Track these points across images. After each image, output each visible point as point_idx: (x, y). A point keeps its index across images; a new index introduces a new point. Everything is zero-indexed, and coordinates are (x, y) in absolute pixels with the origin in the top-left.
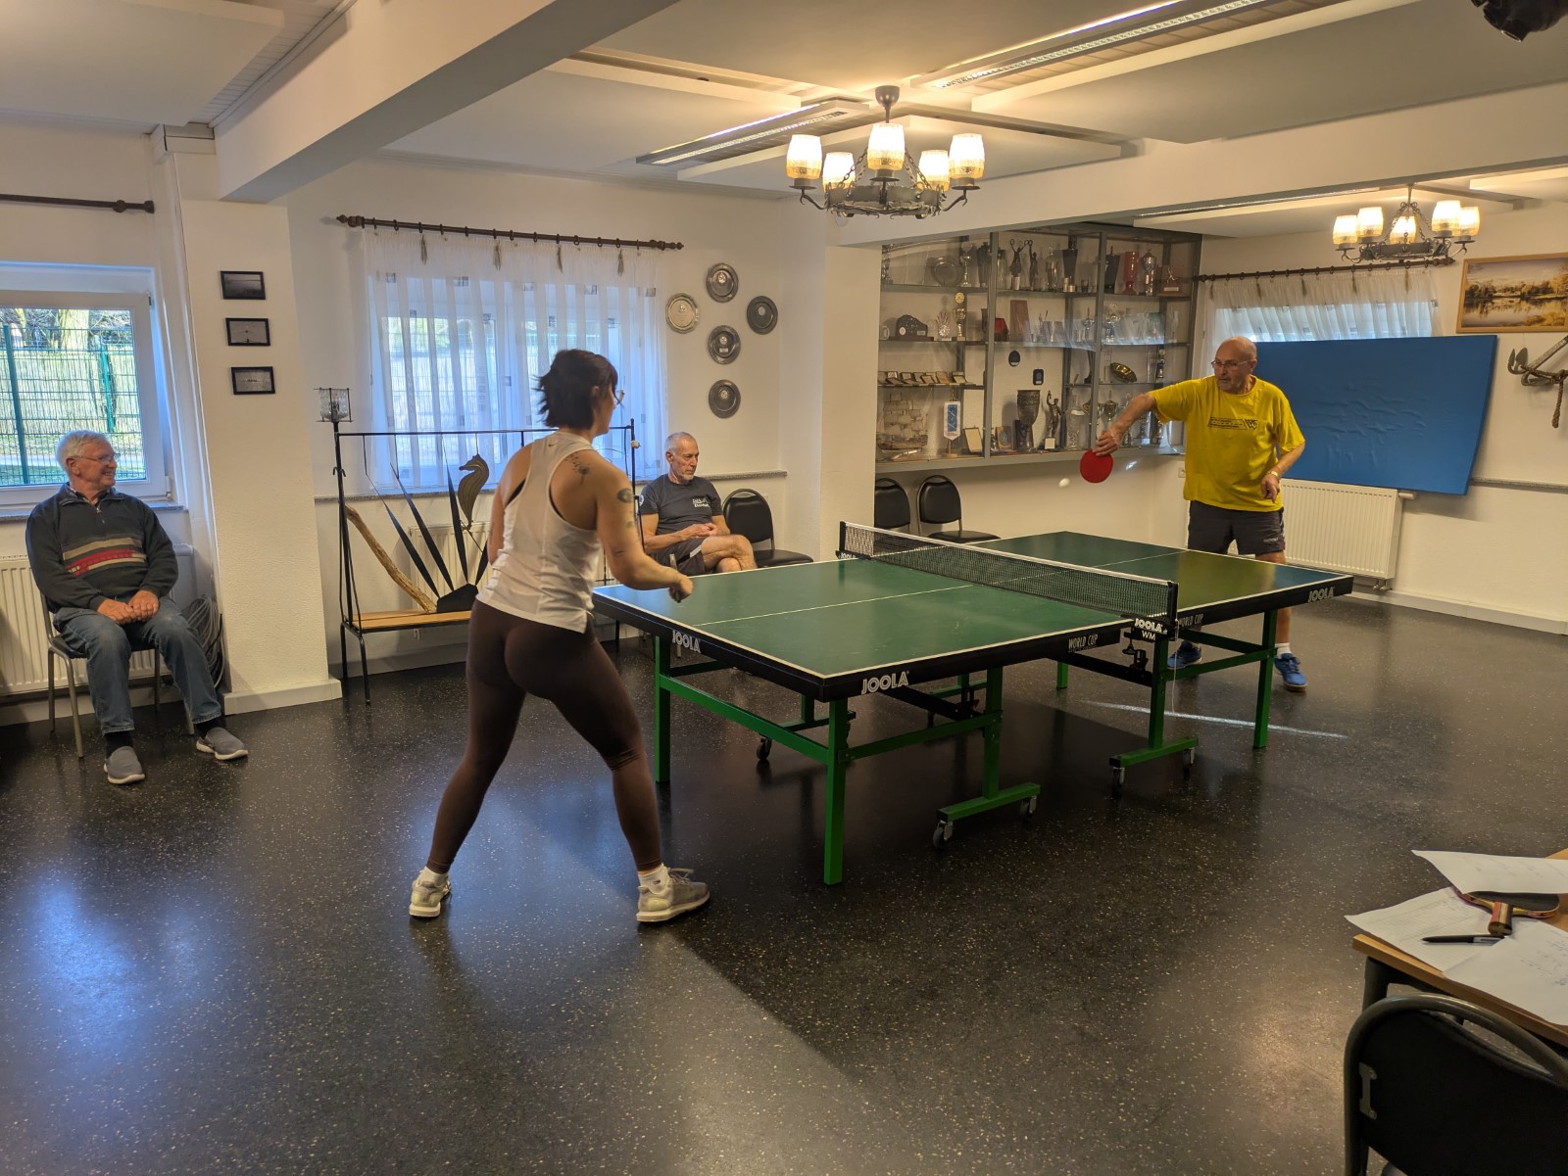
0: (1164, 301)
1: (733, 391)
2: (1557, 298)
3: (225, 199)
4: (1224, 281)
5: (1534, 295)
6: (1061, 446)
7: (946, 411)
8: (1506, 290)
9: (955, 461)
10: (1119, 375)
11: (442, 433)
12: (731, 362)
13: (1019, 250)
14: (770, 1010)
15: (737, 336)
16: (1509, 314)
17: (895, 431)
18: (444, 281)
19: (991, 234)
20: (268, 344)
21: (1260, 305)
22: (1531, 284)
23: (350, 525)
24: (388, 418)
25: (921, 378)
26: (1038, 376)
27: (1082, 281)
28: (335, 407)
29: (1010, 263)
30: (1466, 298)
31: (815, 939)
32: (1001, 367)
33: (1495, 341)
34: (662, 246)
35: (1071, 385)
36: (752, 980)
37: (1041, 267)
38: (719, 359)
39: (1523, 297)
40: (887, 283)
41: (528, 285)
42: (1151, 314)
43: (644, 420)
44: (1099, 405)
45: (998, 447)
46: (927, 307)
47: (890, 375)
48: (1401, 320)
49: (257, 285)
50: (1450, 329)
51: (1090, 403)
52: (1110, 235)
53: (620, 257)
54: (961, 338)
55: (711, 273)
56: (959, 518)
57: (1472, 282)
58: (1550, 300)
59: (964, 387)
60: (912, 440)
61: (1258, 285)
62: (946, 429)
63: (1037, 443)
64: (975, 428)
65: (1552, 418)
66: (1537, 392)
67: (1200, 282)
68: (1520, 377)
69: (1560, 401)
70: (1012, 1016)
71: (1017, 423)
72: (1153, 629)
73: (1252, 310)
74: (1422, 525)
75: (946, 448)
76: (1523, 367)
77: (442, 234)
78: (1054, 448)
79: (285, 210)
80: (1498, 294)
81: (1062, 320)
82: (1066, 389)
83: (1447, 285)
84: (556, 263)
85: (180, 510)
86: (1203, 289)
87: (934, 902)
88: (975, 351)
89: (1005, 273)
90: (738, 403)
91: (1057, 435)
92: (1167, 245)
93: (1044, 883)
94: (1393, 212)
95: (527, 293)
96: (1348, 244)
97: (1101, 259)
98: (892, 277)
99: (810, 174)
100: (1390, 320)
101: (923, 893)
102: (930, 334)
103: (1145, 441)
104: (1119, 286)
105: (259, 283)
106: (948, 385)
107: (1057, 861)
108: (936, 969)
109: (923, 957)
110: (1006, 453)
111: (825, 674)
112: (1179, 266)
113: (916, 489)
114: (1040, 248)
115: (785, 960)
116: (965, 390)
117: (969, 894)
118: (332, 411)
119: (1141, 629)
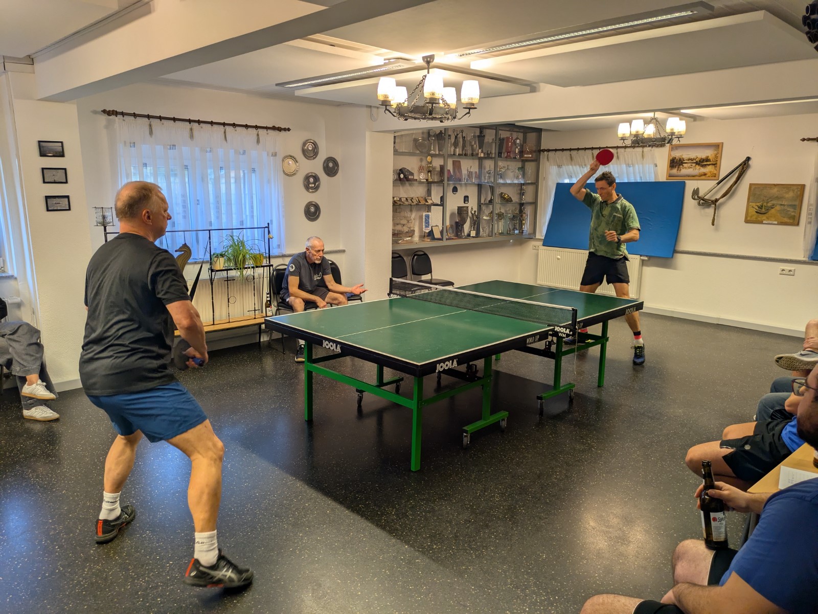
0: (524, 161)
1: (317, 207)
2: (712, 164)
3: (41, 99)
4: (554, 152)
5: (702, 162)
6: (478, 235)
7: (424, 217)
8: (689, 159)
9: (428, 243)
10: (505, 198)
12: (317, 190)
13: (457, 135)
14: (407, 543)
15: (318, 178)
16: (690, 171)
17: (399, 228)
18: (162, 147)
19: (445, 129)
20: (66, 182)
21: (571, 165)
22: (700, 157)
25: (411, 200)
26: (466, 199)
27: (488, 151)
28: (105, 218)
29: (453, 142)
30: (670, 163)
31: (418, 502)
32: (449, 193)
33: (684, 184)
34: (280, 129)
35: (482, 204)
36: (393, 526)
37: (467, 144)
38: (311, 190)
39: (697, 163)
40: (396, 152)
41: (208, 150)
42: (519, 168)
43: (272, 224)
44: (496, 214)
45: (448, 236)
46: (412, 164)
47: (395, 199)
48: (639, 173)
49: (59, 149)
50: (662, 178)
51: (492, 212)
52: (501, 128)
53: (258, 135)
54: (430, 179)
55: (304, 144)
56: (431, 272)
57: (673, 156)
58: (709, 165)
59: (432, 204)
60: (407, 232)
61: (571, 155)
62: (424, 227)
63: (466, 232)
64: (437, 226)
65: (711, 221)
66: (704, 208)
67: (542, 153)
68: (696, 202)
69: (715, 213)
70: (529, 534)
71: (457, 223)
72: (565, 332)
73: (566, 167)
74: (651, 272)
75: (423, 237)
76: (698, 197)
77: (161, 121)
78: (474, 235)
79: (75, 106)
80: (685, 161)
81: (477, 171)
82: (480, 206)
83: (662, 156)
84: (223, 136)
85: (11, 277)
86: (543, 156)
87: (471, 477)
88: (437, 186)
89: (451, 147)
90: (319, 213)
91: (476, 229)
92: (525, 134)
93: (522, 463)
94: (647, 122)
95: (208, 154)
96: (626, 137)
97: (496, 140)
98: (397, 148)
99: (390, 99)
100: (634, 173)
101: (465, 472)
102: (415, 178)
103: (517, 232)
104: (504, 153)
105: (61, 148)
106: (424, 204)
107: (525, 451)
108: (484, 512)
109: (476, 507)
110: (453, 238)
111: (418, 363)
112: (531, 144)
113: (410, 258)
114: (467, 134)
115: (406, 514)
116: (432, 207)
117: (487, 471)
118: (103, 220)
119: (558, 332)
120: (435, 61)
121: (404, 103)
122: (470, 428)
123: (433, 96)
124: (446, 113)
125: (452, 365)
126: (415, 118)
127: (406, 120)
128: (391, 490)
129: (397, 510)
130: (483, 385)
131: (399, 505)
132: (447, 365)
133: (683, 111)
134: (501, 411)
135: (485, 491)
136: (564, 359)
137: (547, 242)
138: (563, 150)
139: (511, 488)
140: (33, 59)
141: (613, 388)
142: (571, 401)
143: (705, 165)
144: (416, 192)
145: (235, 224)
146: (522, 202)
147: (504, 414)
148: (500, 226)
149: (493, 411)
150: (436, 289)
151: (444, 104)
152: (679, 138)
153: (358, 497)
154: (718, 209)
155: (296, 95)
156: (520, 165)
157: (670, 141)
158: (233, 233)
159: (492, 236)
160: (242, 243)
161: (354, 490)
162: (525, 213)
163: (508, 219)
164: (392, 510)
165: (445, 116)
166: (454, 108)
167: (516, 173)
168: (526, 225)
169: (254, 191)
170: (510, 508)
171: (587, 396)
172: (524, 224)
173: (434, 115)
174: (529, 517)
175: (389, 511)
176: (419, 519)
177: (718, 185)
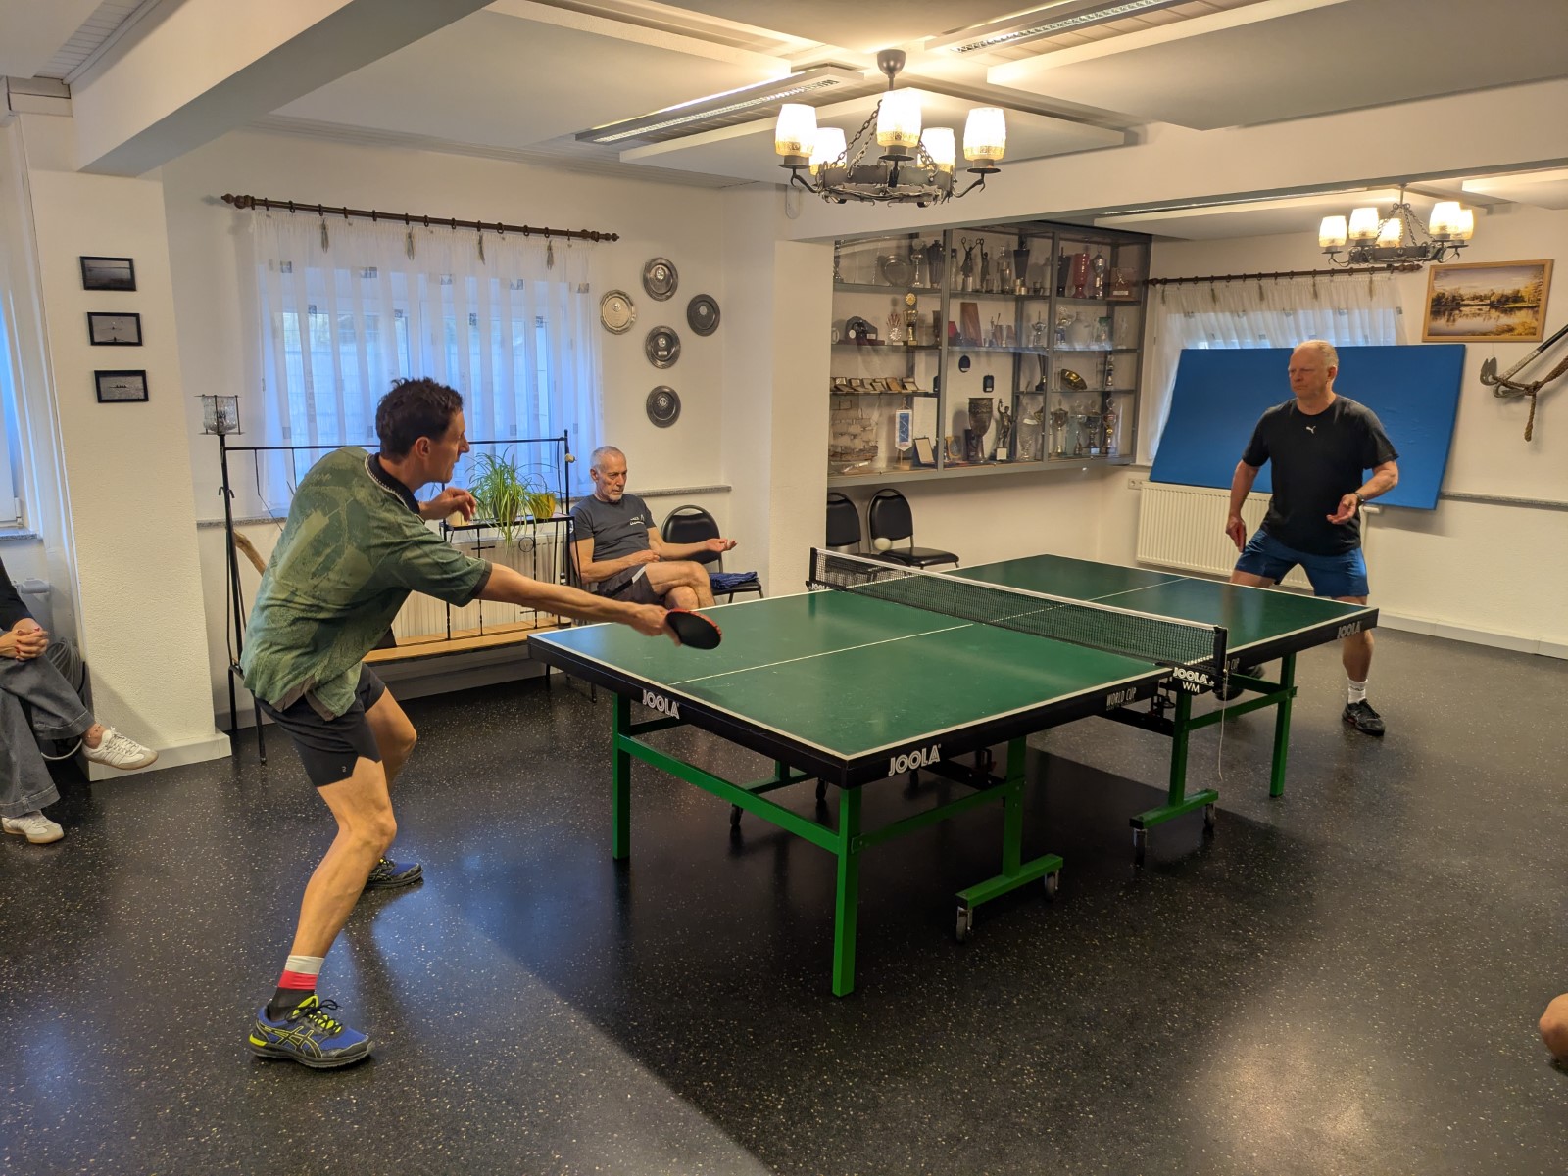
0: (1113, 304)
1: (673, 399)
2: (1528, 307)
3: (86, 170)
4: (1176, 285)
5: (1504, 304)
6: (1012, 457)
7: (897, 420)
8: (1475, 298)
9: (905, 473)
10: (1070, 382)
12: (670, 366)
13: (971, 249)
15: (677, 338)
17: (844, 441)
18: (349, 272)
19: (945, 231)
20: (139, 343)
21: (1215, 312)
22: (1501, 292)
23: (240, 553)
24: (284, 429)
25: (871, 384)
26: (988, 382)
27: (1035, 283)
28: (221, 417)
29: (961, 264)
30: (1432, 306)
32: (953, 371)
33: (1460, 353)
34: (595, 237)
35: (1022, 393)
37: (992, 270)
38: (659, 363)
39: (1492, 305)
40: (839, 284)
41: (446, 278)
42: (1101, 319)
43: (576, 431)
44: (1052, 414)
45: (949, 459)
46: (876, 309)
47: (838, 382)
48: (1363, 328)
49: (126, 274)
50: (1414, 337)
51: (1042, 411)
53: (550, 248)
54: (912, 341)
55: (648, 268)
56: (910, 533)
57: (1439, 290)
58: (1520, 309)
59: (916, 393)
60: (861, 451)
61: (1213, 290)
62: (897, 439)
63: (987, 451)
65: (1526, 426)
66: (1506, 403)
67: (1150, 286)
69: (1532, 413)
71: (967, 432)
72: (1197, 680)
73: (1204, 315)
75: (896, 459)
76: (1495, 378)
77: (346, 217)
78: (1005, 458)
79: (159, 186)
80: (1466, 302)
81: (1013, 324)
82: (1017, 397)
83: (1412, 292)
84: (477, 253)
85: (32, 539)
86: (1153, 294)
87: (971, 1017)
88: (927, 355)
89: (957, 275)
90: (678, 410)
91: (1008, 445)
92: (1115, 246)
93: (1092, 984)
94: (1386, 213)
95: (445, 288)
96: (1336, 247)
97: (1053, 260)
98: (843, 276)
99: (803, 151)
100: (1351, 328)
101: (956, 1004)
102: (880, 338)
103: (1094, 451)
104: (1070, 288)
105: (129, 271)
106: (900, 393)
107: (1100, 953)
108: (996, 1115)
109: (977, 1099)
110: (958, 464)
111: (848, 754)
112: (1128, 270)
113: (867, 504)
114: (991, 247)
115: (810, 1111)
116: (916, 398)
117: (1009, 1003)
118: (218, 422)
119: (1181, 680)
120: (904, 69)
121: (836, 163)
122: (974, 895)
123: (897, 143)
124: (930, 183)
125: (928, 758)
126: (862, 198)
127: (842, 201)
128: (781, 1045)
129: (789, 1101)
130: (1004, 799)
131: (795, 1086)
132: (915, 760)
133: (1474, 185)
134: (1045, 854)
135: (1001, 1057)
136: (1195, 739)
137: (1159, 475)
139: (1063, 1052)
140: (68, 86)
141: (1305, 800)
142: (1209, 830)
143: (1512, 309)
144: (880, 368)
145: (500, 430)
146: (1108, 389)
147: (1052, 862)
148: (1060, 440)
149: (1026, 858)
150: (910, 574)
151: (924, 162)
152: (1457, 247)
153: (703, 1060)
154: (1540, 405)
155: (621, 160)
156: (1103, 311)
157: (1438, 255)
158: (494, 449)
159: (1042, 460)
160: (512, 472)
161: (697, 1041)
162: (1112, 413)
163: (1076, 425)
164: (778, 1099)
165: (927, 189)
166: (947, 170)
167: (1095, 330)
168: (1114, 438)
169: (542, 364)
170: (1058, 1105)
171: (1246, 818)
172: (1110, 436)
173: (901, 188)
174: (1105, 1135)
175: (771, 1101)
176: (839, 1126)
177: (1541, 351)
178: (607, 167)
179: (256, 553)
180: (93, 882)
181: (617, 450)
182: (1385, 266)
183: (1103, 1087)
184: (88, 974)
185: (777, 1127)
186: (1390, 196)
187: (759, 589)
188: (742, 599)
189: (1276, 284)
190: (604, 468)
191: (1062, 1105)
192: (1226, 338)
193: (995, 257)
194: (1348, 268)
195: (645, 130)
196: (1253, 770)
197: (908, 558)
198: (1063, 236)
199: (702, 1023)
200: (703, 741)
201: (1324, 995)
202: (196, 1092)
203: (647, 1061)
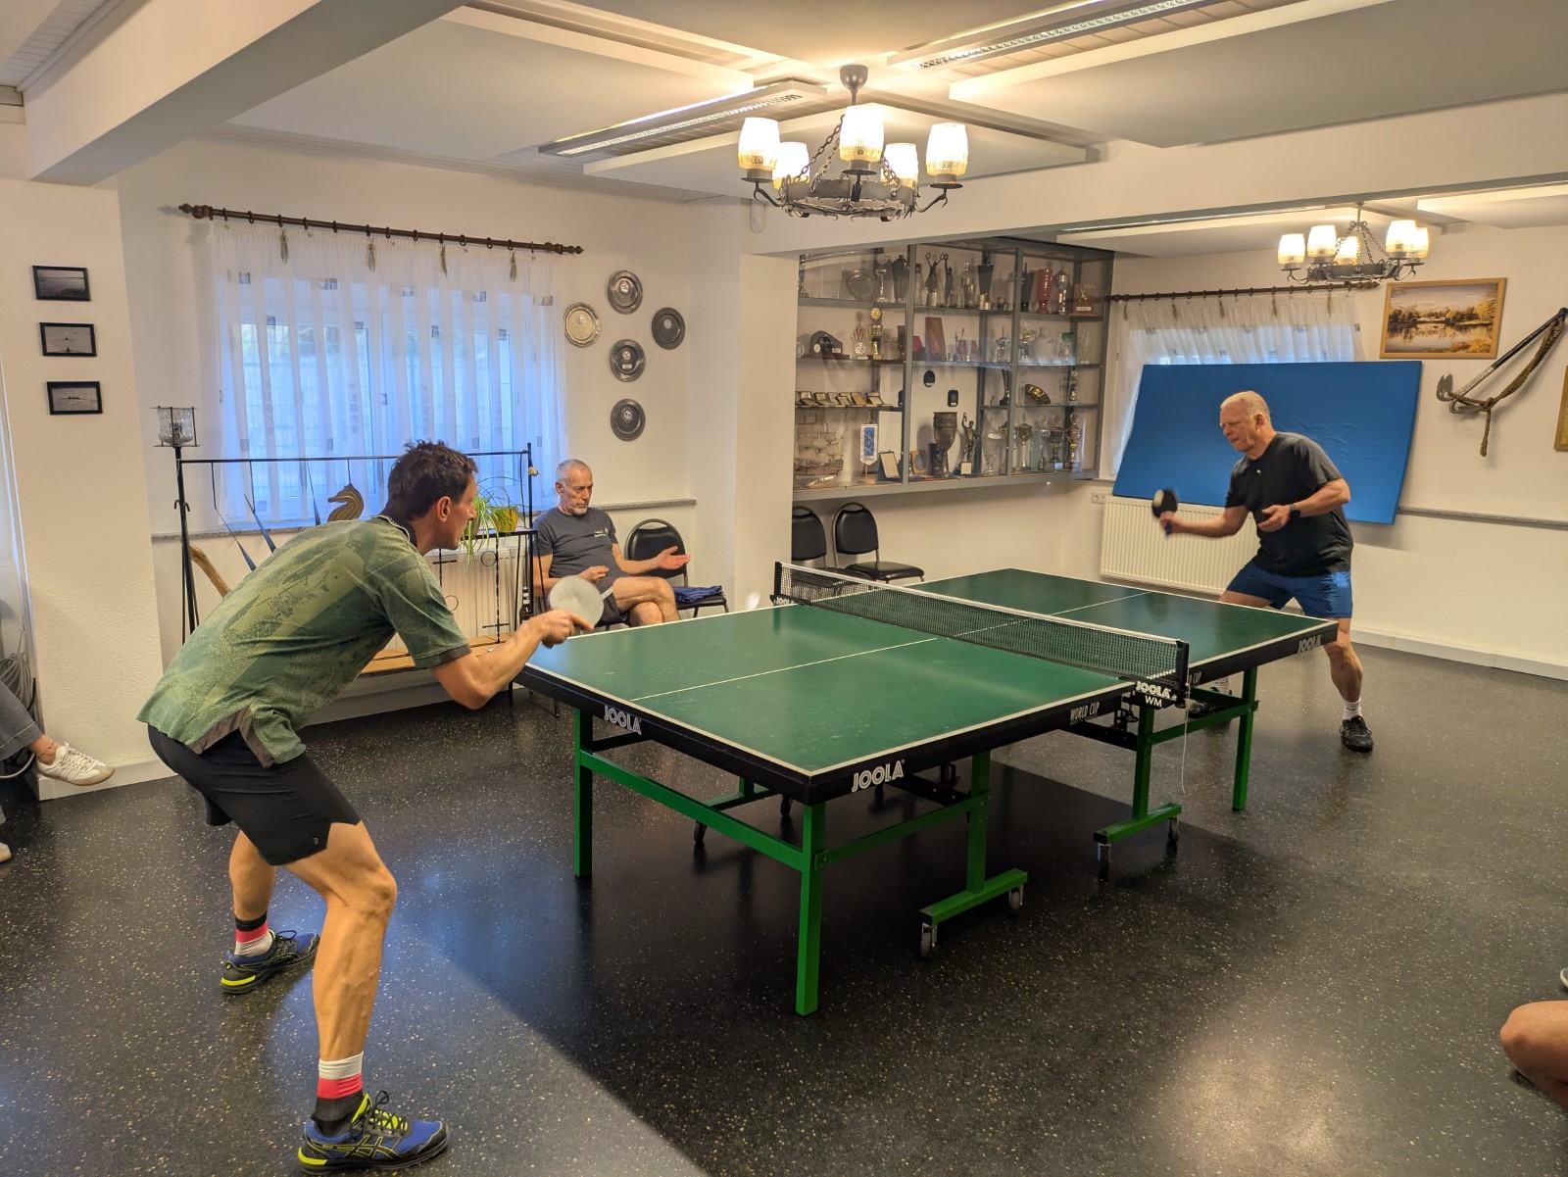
0: (1075, 320)
1: (638, 412)
2: (1482, 325)
3: (39, 179)
4: (1138, 301)
5: (1459, 321)
6: (976, 471)
7: (862, 434)
8: (1431, 315)
9: (871, 487)
10: (1034, 397)
11: (307, 460)
12: (636, 379)
13: (935, 264)
15: (641, 352)
17: (810, 455)
18: (309, 284)
19: (909, 246)
20: (93, 354)
21: (1176, 327)
22: (1456, 310)
23: (196, 567)
24: (241, 441)
25: (836, 398)
26: (953, 397)
27: (998, 299)
28: (177, 429)
29: (926, 278)
30: (1390, 323)
31: (805, 1100)
32: (917, 385)
33: (1417, 368)
34: (559, 249)
35: (987, 407)
37: (956, 284)
38: (623, 376)
39: (1447, 323)
40: (804, 299)
41: (408, 290)
42: (1064, 334)
43: (540, 445)
44: (1016, 428)
45: (914, 473)
46: (841, 323)
47: (803, 396)
48: (1321, 343)
49: (80, 284)
50: (1372, 352)
51: (1006, 425)
53: (513, 260)
54: (877, 356)
55: (613, 281)
56: (876, 548)
57: (1396, 307)
59: (881, 408)
60: (827, 465)
61: (1174, 306)
62: (862, 453)
63: (952, 465)
64: (889, 452)
65: (1480, 447)
66: (1463, 419)
67: (1113, 302)
69: (1487, 430)
71: (932, 446)
72: (1159, 694)
73: (1165, 331)
75: (861, 473)
76: (1450, 394)
77: (306, 228)
78: (970, 472)
79: (115, 194)
80: (1421, 319)
81: (977, 339)
82: (981, 411)
83: (1370, 310)
84: (440, 266)
86: (1116, 310)
87: (936, 1034)
88: (892, 370)
89: (922, 289)
90: (643, 424)
91: (972, 459)
92: (1078, 264)
93: (1056, 1000)
94: (1343, 232)
95: (407, 300)
96: (1295, 264)
97: (1016, 276)
98: (808, 290)
99: (766, 164)
100: (1310, 344)
101: (921, 1022)
102: (845, 353)
103: (1058, 465)
104: (1033, 304)
105: (83, 281)
106: (864, 407)
107: (1065, 969)
108: (960, 1135)
109: (941, 1119)
110: (923, 479)
111: (811, 770)
112: (1090, 286)
113: (832, 517)
114: (956, 263)
115: (772, 1133)
116: (881, 412)
117: (974, 1021)
118: (173, 434)
119: (1144, 694)
120: (867, 85)
121: (799, 177)
122: (938, 911)
123: (860, 157)
124: (893, 198)
125: (891, 774)
126: (826, 213)
127: (806, 215)
128: (743, 1065)
129: (752, 1122)
130: (968, 814)
131: (757, 1108)
132: (878, 775)
133: (1428, 204)
134: (1010, 869)
135: (965, 1076)
136: (1158, 754)
137: (1122, 489)
138: (1157, 296)
139: (1028, 1069)
140: (22, 94)
141: (1267, 814)
142: (1172, 843)
143: (1467, 327)
144: (845, 382)
146: (1071, 404)
147: (1019, 877)
148: (1024, 454)
149: (992, 872)
150: (876, 588)
151: (887, 177)
152: (1412, 265)
153: (664, 1083)
154: (1495, 421)
155: (585, 173)
156: (1066, 327)
157: (1394, 272)
159: (1006, 474)
161: (658, 1063)
162: (1076, 428)
163: (1041, 440)
164: (741, 1121)
165: (890, 204)
166: (910, 185)
167: (1058, 346)
168: (1078, 452)
169: (505, 377)
170: (1023, 1125)
171: (1210, 833)
172: (1074, 450)
173: (865, 202)
174: (1069, 1154)
175: (734, 1124)
176: (801, 1148)
177: (1495, 368)
178: (572, 180)
179: (212, 568)
180: (41, 903)
181: (583, 463)
182: (1343, 283)
183: (1067, 1104)
184: (34, 999)
185: (739, 1150)
186: (1348, 214)
187: (724, 603)
188: (707, 613)
189: (1236, 300)
190: (570, 481)
191: (1026, 1124)
192: (1187, 353)
193: (959, 274)
194: (1307, 285)
195: (608, 143)
196: (1216, 783)
197: (873, 573)
198: (1027, 251)
199: (664, 1044)
200: (669, 756)
201: (1287, 1010)
202: (142, 1121)
203: (608, 1083)
